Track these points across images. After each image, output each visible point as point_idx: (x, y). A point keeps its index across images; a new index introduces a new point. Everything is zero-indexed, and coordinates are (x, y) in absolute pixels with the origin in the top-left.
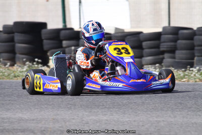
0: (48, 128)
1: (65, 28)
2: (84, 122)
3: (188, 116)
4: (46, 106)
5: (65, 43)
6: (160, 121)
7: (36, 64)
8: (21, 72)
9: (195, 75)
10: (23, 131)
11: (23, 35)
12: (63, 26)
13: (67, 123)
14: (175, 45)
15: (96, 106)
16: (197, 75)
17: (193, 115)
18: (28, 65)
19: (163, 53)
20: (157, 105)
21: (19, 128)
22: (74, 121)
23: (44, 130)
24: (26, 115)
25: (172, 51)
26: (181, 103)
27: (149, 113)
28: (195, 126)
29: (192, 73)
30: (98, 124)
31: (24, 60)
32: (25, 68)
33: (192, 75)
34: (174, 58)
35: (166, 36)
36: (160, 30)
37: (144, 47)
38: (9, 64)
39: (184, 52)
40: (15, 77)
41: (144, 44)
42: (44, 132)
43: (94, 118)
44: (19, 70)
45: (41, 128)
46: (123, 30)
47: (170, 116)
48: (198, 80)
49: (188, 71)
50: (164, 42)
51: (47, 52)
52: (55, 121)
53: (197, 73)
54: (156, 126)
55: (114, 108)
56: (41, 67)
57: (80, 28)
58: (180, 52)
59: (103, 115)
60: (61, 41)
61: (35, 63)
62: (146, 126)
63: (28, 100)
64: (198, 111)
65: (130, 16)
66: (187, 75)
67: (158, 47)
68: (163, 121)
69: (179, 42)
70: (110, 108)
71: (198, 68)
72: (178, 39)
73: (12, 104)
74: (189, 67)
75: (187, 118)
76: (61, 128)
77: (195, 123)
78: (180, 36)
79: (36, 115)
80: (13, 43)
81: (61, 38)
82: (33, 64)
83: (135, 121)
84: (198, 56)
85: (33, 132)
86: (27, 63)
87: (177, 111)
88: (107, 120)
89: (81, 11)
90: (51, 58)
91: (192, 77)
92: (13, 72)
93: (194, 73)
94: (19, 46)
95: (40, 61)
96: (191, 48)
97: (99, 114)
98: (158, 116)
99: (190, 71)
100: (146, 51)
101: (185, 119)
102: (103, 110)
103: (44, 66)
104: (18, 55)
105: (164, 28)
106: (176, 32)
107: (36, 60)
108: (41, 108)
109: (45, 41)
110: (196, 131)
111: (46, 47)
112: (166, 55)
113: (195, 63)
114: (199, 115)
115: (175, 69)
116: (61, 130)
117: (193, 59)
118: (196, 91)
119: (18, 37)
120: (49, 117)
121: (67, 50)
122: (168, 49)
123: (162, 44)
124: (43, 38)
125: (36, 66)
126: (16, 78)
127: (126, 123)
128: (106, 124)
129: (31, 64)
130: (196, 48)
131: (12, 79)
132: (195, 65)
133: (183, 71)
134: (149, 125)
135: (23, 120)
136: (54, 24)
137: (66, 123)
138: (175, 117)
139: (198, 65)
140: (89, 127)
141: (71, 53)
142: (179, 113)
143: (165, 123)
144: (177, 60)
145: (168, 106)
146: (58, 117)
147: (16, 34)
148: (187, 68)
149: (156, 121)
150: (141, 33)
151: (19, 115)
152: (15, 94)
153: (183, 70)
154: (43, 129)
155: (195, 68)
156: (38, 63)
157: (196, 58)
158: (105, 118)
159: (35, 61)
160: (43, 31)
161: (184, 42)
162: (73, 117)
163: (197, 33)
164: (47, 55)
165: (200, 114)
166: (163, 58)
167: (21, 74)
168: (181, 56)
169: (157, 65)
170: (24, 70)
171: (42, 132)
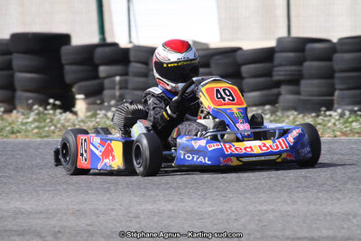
0: (66, 226)
1: (103, 44)
2: (131, 215)
3: (319, 201)
4: (65, 186)
5: (103, 70)
6: (266, 211)
7: (51, 109)
8: (23, 124)
9: (335, 124)
10: (22, 233)
11: (27, 56)
12: (101, 39)
13: (101, 218)
14: (300, 71)
15: (154, 184)
16: (337, 123)
17: (327, 200)
18: (36, 111)
19: (278, 84)
20: (263, 181)
21: (15, 228)
22: (113, 213)
23: (59, 232)
24: (28, 204)
25: (294, 81)
26: (305, 177)
27: (248, 195)
28: (328, 218)
29: (329, 121)
30: (156, 219)
31: (30, 101)
32: (32, 116)
33: (330, 124)
34: (298, 93)
35: (284, 55)
36: (272, 43)
37: (244, 75)
38: (2, 109)
39: (316, 82)
40: (13, 133)
41: (245, 69)
42: (60, 235)
43: (149, 207)
44: (20, 120)
45: (54, 227)
46: (207, 45)
47: (285, 201)
48: (338, 133)
49: (321, 117)
50: (280, 65)
51: (70, 86)
52: (79, 213)
53: (339, 120)
54: (259, 220)
55: (186, 187)
56: (61, 113)
57: (131, 42)
58: (309, 82)
59: (166, 201)
60: (96, 67)
61: (49, 107)
62: (243, 220)
63: (34, 176)
64: (334, 192)
65: (220, 19)
66: (319, 124)
67: (269, 74)
68: (273, 210)
69: (307, 64)
70: (179, 188)
71: (339, 111)
72: (306, 60)
73: (5, 183)
74: (324, 109)
75: (315, 204)
76: (90, 228)
77: (329, 212)
78: (307, 54)
79: (46, 203)
80: (11, 72)
81: (97, 61)
82: (46, 109)
83: (222, 212)
84: (340, 90)
85: (39, 235)
86: (36, 107)
87: (298, 192)
88: (172, 211)
89: (131, 13)
90: (78, 96)
91: (329, 128)
92: (10, 124)
93: (333, 121)
94: (21, 76)
95: (58, 103)
96: (329, 75)
97: (159, 200)
98: (265, 201)
99: (326, 116)
100: (248, 82)
101: (312, 207)
102: (167, 192)
103: (65, 112)
104: (19, 94)
105: (280, 40)
106: (301, 48)
107: (51, 101)
108: (56, 190)
109: (67, 68)
110: (330, 229)
111: (68, 78)
112: (284, 89)
113: (335, 102)
114: (337, 199)
115: (300, 113)
116: (89, 231)
117: (332, 95)
118: (334, 154)
119: (18, 60)
120: (70, 207)
121: (107, 82)
122: (288, 78)
123: (277, 69)
124: (64, 62)
125: (51, 112)
126: (14, 136)
127: (206, 216)
128: (169, 217)
129: (41, 109)
130: (337, 75)
131: (6, 136)
132: (336, 106)
133: (313, 117)
134: (247, 218)
135: (22, 213)
136: (84, 36)
137: (98, 217)
138: (294, 202)
139: (340, 105)
140: (140, 223)
141: (114, 88)
142: (301, 195)
143: (277, 214)
144: (302, 98)
145: (284, 182)
146: (85, 205)
147: (15, 55)
148: (320, 111)
149: (260, 211)
150: (239, 49)
151: (17, 204)
152: (11, 164)
153: (314, 114)
154: (56, 229)
155: (335, 111)
156: (55, 107)
157: (337, 93)
158: (170, 207)
159: (49, 104)
160: (64, 49)
161: (315, 64)
162: (111, 207)
163: (338, 48)
164: (71, 91)
165: (339, 196)
166: (279, 94)
167: (24, 128)
168: (310, 89)
169: (268, 107)
170: (30, 120)
171: (56, 234)
